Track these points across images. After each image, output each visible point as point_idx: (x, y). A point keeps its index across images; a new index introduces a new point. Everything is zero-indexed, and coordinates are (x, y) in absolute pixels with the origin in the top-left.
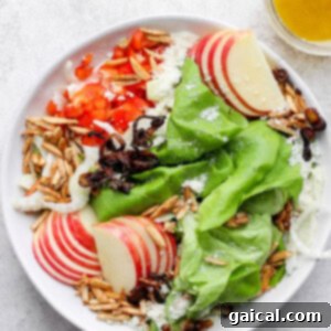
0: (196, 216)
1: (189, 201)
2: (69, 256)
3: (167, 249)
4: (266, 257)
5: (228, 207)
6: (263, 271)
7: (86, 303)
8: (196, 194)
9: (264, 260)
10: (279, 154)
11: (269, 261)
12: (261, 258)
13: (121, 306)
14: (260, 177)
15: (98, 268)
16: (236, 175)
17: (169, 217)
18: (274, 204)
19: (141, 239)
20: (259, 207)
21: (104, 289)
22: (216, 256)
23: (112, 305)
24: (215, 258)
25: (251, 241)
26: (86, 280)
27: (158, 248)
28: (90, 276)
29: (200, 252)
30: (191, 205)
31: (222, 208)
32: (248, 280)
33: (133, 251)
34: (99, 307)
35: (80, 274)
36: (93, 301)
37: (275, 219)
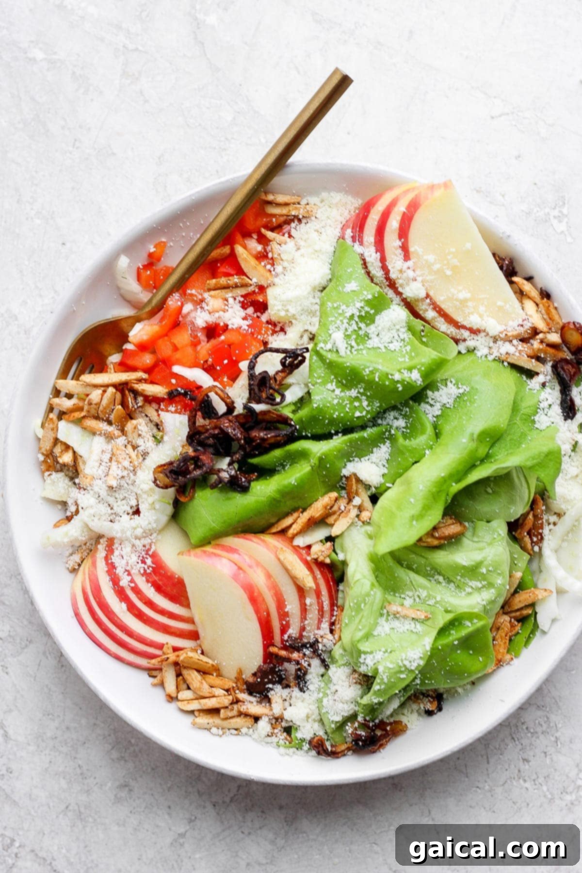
0: (368, 528)
1: (357, 501)
2: (140, 616)
3: (318, 594)
4: (501, 601)
5: (426, 508)
6: (496, 628)
7: (171, 699)
8: (368, 487)
9: (498, 607)
10: (515, 408)
11: (506, 608)
12: (493, 602)
13: (237, 701)
14: (482, 451)
15: (194, 636)
16: (438, 450)
17: (321, 533)
18: (512, 501)
19: (269, 576)
20: (484, 507)
21: (203, 672)
22: (408, 602)
23: (221, 699)
24: (405, 604)
25: (472, 571)
26: (172, 657)
27: (301, 591)
28: (176, 649)
29: (378, 594)
30: (360, 508)
31: (415, 510)
32: (469, 643)
33: (254, 599)
34: (195, 706)
35: (160, 647)
36: (185, 694)
37: (514, 527)
